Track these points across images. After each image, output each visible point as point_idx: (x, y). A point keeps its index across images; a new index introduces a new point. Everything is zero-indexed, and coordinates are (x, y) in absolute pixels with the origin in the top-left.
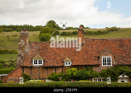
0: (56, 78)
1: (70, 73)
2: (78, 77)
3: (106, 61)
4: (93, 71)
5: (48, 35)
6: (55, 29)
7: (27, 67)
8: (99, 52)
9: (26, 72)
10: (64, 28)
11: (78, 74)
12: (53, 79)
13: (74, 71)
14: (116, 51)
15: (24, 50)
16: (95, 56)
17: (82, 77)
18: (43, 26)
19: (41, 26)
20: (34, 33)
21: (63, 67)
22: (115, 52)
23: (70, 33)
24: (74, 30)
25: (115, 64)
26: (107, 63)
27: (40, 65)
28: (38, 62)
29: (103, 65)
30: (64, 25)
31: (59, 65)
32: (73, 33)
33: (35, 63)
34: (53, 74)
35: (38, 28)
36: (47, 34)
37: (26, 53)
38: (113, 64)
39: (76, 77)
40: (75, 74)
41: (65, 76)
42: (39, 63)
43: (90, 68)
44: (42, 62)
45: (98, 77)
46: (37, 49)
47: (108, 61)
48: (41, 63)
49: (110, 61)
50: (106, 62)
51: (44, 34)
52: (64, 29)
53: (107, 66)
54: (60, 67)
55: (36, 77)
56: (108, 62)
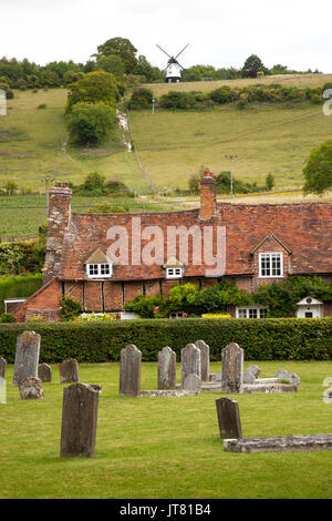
0: (146, 307)
1: (180, 297)
2: (199, 306)
3: (268, 264)
4: (235, 291)
5: (103, 110)
6: (132, 81)
7: (72, 282)
8: (253, 241)
9: (72, 294)
10: (175, 72)
11: (198, 297)
12: (137, 312)
13: (191, 292)
14: (297, 238)
15: (62, 237)
16: (242, 253)
17: (209, 305)
18: (81, 65)
19: (71, 62)
20: (43, 96)
21: (162, 280)
22: (295, 241)
23: (198, 100)
24: (220, 84)
25: (290, 271)
26: (271, 269)
27: (106, 276)
28: (99, 269)
29: (260, 276)
30: (173, 61)
31: (152, 277)
32: (212, 98)
33: (91, 273)
34: (137, 300)
35: (57, 75)
36: (100, 105)
37: (67, 247)
38: (286, 273)
39: (195, 306)
40: (191, 298)
41: (169, 303)
42: (103, 272)
43: (228, 282)
44: (111, 269)
45: (247, 304)
46: (94, 235)
47: (274, 264)
48: (108, 272)
49: (279, 264)
50: (268, 266)
51: (87, 104)
52: (174, 79)
53: (271, 276)
54: (154, 281)
55: (97, 306)
56: (274, 266)
